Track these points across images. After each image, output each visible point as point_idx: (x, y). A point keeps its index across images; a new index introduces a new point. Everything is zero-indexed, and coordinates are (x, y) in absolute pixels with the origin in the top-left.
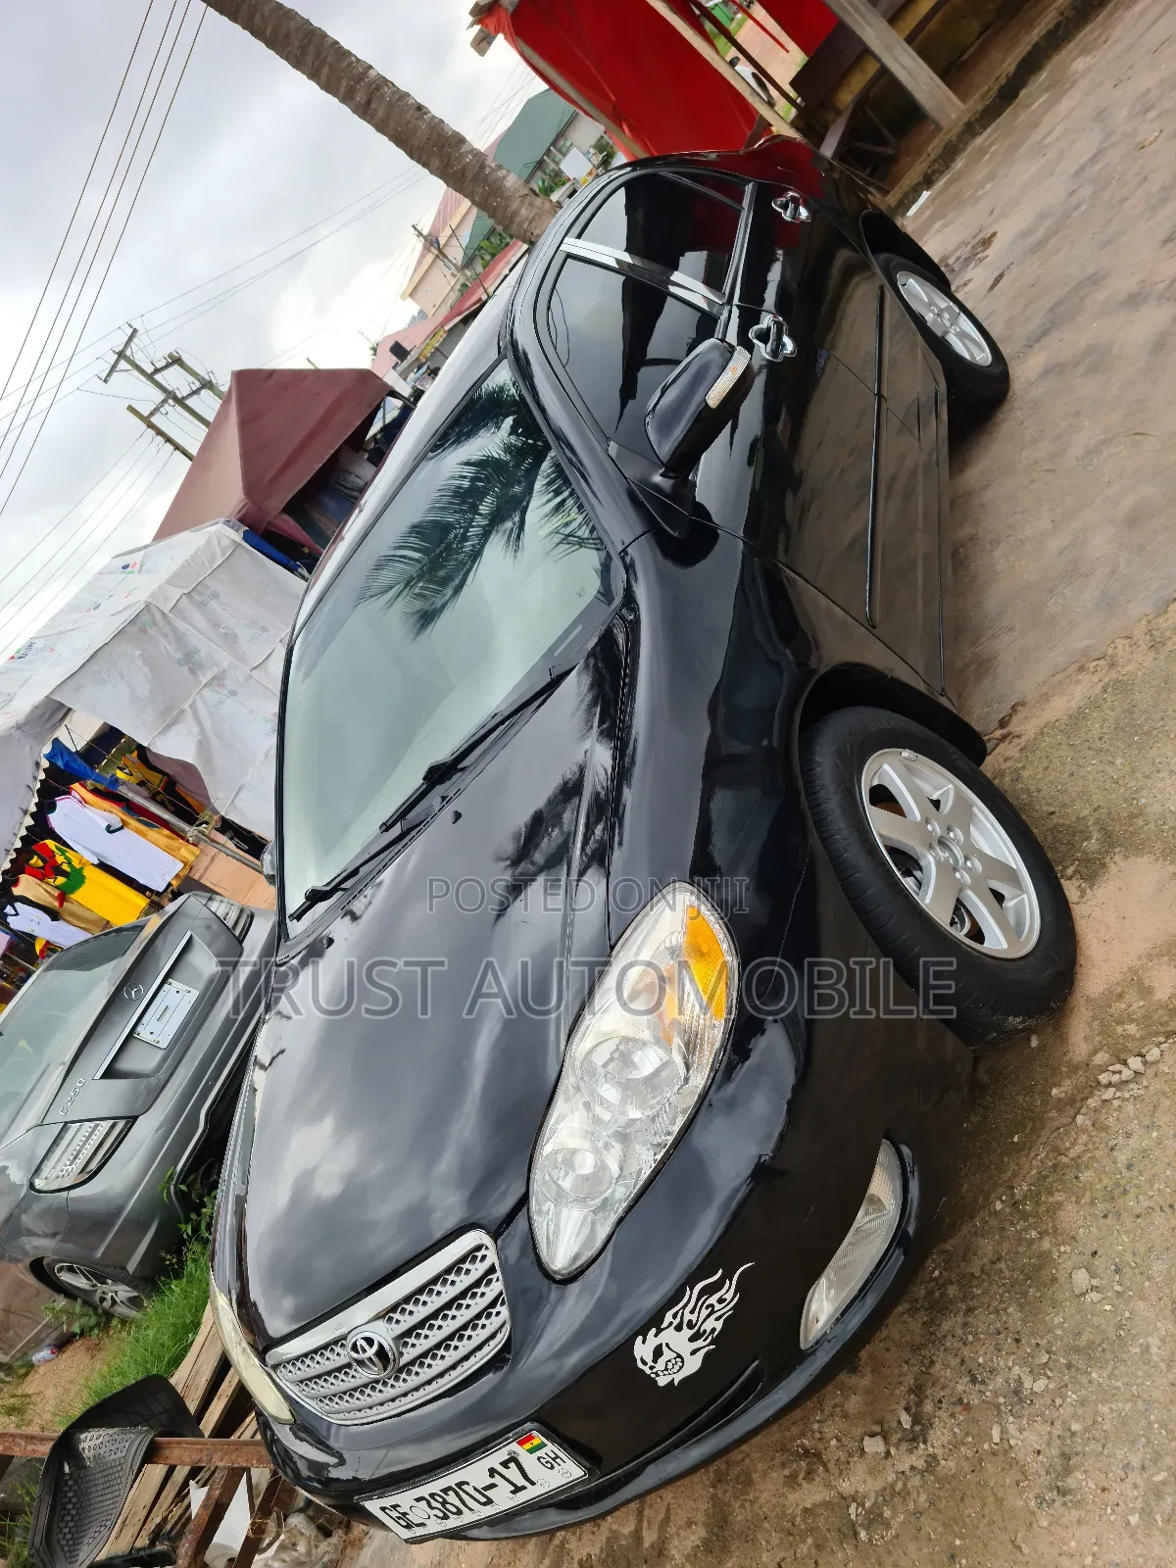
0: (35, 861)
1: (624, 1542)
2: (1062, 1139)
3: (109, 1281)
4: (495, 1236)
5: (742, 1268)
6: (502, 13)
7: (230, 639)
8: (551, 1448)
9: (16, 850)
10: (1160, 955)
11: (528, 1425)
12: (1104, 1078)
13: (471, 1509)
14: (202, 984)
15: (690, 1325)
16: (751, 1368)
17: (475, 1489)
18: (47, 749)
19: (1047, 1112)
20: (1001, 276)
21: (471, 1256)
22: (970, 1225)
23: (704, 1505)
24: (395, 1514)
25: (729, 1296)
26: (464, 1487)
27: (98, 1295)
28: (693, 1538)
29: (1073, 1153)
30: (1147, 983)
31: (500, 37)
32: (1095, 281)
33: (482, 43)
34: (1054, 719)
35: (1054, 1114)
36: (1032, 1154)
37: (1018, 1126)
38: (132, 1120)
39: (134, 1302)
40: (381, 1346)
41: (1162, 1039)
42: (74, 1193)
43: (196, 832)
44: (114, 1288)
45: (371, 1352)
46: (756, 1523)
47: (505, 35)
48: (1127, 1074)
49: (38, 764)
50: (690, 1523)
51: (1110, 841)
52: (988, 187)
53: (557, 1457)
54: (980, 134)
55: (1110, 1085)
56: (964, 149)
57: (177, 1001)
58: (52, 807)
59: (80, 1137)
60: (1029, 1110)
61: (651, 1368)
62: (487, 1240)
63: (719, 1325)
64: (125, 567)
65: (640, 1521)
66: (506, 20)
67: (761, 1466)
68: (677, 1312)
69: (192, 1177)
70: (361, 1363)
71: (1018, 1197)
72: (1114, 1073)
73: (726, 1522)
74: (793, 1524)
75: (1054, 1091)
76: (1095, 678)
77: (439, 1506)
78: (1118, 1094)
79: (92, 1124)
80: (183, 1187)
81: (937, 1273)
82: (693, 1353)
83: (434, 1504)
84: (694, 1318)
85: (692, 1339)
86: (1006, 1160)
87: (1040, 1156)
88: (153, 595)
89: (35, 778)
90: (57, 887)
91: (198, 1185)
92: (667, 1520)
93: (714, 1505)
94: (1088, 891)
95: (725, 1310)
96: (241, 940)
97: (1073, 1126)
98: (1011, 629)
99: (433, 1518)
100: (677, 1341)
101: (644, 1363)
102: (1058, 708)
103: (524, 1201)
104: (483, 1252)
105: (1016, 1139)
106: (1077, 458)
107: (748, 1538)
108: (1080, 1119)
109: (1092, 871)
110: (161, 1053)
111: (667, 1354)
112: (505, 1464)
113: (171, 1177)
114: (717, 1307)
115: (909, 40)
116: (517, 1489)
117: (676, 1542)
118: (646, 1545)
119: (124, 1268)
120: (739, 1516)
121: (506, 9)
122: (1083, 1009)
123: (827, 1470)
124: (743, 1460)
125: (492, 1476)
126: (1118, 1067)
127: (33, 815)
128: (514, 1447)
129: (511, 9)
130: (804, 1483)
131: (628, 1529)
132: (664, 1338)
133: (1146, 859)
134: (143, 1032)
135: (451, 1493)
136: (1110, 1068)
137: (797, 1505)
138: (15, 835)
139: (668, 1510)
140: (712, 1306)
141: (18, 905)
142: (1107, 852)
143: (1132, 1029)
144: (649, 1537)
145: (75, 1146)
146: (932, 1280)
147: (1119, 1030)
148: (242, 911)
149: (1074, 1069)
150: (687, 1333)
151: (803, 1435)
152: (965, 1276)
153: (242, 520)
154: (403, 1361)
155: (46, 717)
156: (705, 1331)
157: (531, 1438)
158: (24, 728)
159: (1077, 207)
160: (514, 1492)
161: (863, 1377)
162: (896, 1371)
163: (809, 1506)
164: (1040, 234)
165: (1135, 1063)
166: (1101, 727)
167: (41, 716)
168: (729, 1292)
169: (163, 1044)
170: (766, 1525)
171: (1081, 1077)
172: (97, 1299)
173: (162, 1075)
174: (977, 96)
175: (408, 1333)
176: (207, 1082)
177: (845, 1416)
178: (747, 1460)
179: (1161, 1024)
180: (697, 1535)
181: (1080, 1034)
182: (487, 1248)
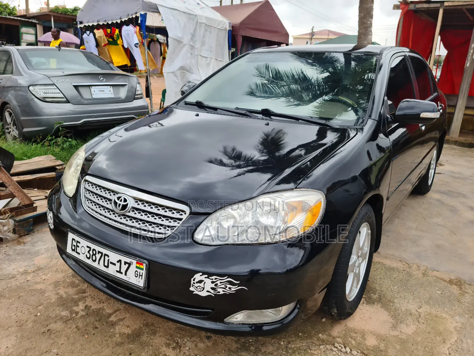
0: (109, 31)
1: (104, 313)
2: (312, 346)
3: (15, 127)
4: (191, 213)
5: (244, 288)
6: (407, 7)
7: (203, 44)
8: (144, 272)
9: (108, 23)
10: (374, 335)
11: (146, 261)
12: (336, 345)
13: (99, 263)
14: (117, 96)
15: (216, 285)
16: (208, 310)
17: (108, 260)
18: (143, 13)
19: (314, 337)
20: (440, 174)
21: (178, 211)
22: (270, 339)
23: (136, 326)
24: (75, 244)
25: (233, 289)
26: (106, 257)
27: (9, 127)
28: (126, 330)
29: (313, 352)
30: (366, 337)
31: (401, 11)
32: (464, 196)
33: (396, 7)
34: (385, 264)
35: (316, 339)
36: (302, 342)
37: (304, 333)
38: (68, 102)
39: (15, 138)
40: (127, 205)
41: (359, 352)
42: (36, 99)
43: (148, 68)
44: (15, 130)
45: (122, 203)
46: (148, 344)
47: (402, 11)
48: (343, 350)
49: (136, 13)
50: (128, 327)
51: (380, 300)
52: (450, 156)
53: (142, 276)
54: (456, 146)
55: (337, 348)
56: (450, 144)
57: (108, 93)
58: (128, 25)
59: (53, 91)
60: (309, 332)
61: (194, 283)
62: (188, 212)
63: (222, 293)
64: (198, 4)
65: (114, 313)
66: (406, 9)
67: (161, 333)
68: (217, 279)
69: (64, 129)
70: (116, 203)
71: (289, 346)
72: (340, 346)
73: (139, 336)
74: (159, 354)
75: (320, 335)
76: (402, 266)
77: (91, 254)
78: (337, 352)
79: (59, 92)
80: (61, 129)
81: (251, 340)
82: (208, 291)
83: (91, 252)
84: (219, 284)
85: (212, 288)
86: (293, 336)
87: (303, 344)
88: (200, 16)
89: (132, 15)
90: (108, 41)
91: (63, 132)
92: (122, 320)
93: (139, 329)
94: (365, 304)
95: (228, 291)
96: (135, 99)
97: (318, 346)
98: (388, 237)
99: (85, 255)
100: (208, 284)
101: (194, 280)
102: (388, 262)
103: (208, 214)
104: (183, 213)
105: (300, 334)
106: (433, 222)
107: (143, 345)
108: (322, 347)
109: (370, 301)
110: (91, 97)
111: (202, 285)
112: (126, 263)
113: (60, 123)
114: (227, 289)
115: (465, 115)
116: (120, 272)
117: (120, 327)
118: (110, 319)
119: (23, 128)
120: (144, 338)
121: (408, 8)
122: (343, 326)
123: (180, 352)
124: (157, 327)
125: (118, 262)
126: (343, 346)
127: (121, 21)
128: (134, 262)
129: (409, 9)
130: (171, 349)
131: (110, 311)
132: (207, 280)
133: (386, 313)
134: (93, 89)
135: (100, 254)
136: (340, 345)
137: (164, 351)
138: (112, 20)
139: (125, 318)
140: (227, 287)
141: (91, 34)
142: (377, 302)
143: (353, 342)
144: (113, 318)
145: (50, 91)
146: (248, 340)
147: (350, 339)
148: (141, 94)
149: (330, 335)
150: (213, 286)
151: (180, 338)
152: (258, 348)
153: (233, 27)
154: (128, 214)
155: (150, 7)
156: (217, 290)
157: (142, 264)
158: (144, 3)
159: (470, 180)
160: (117, 271)
161: (209, 342)
162: (220, 350)
163: (167, 355)
164: (457, 176)
165: (348, 350)
166: (397, 277)
167: (150, 6)
168: (234, 289)
169: (94, 97)
170: (151, 347)
171: (330, 339)
172: (6, 127)
173: (86, 102)
174: (465, 139)
175: (137, 209)
176: (93, 115)
177: (196, 346)
178: (158, 329)
179: (363, 349)
180: (128, 331)
181: (338, 330)
182: (185, 214)
